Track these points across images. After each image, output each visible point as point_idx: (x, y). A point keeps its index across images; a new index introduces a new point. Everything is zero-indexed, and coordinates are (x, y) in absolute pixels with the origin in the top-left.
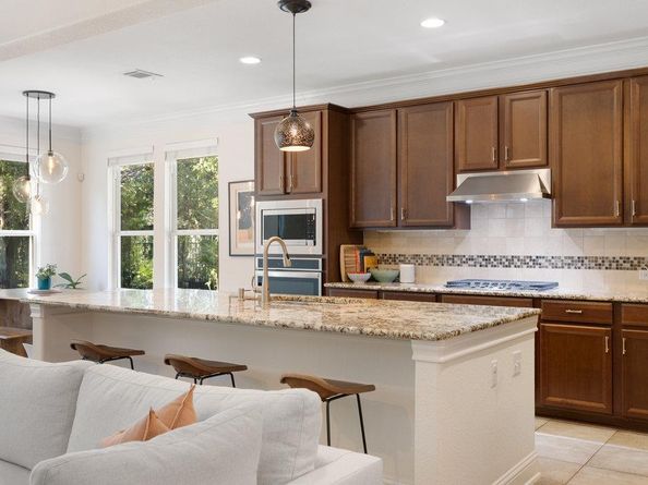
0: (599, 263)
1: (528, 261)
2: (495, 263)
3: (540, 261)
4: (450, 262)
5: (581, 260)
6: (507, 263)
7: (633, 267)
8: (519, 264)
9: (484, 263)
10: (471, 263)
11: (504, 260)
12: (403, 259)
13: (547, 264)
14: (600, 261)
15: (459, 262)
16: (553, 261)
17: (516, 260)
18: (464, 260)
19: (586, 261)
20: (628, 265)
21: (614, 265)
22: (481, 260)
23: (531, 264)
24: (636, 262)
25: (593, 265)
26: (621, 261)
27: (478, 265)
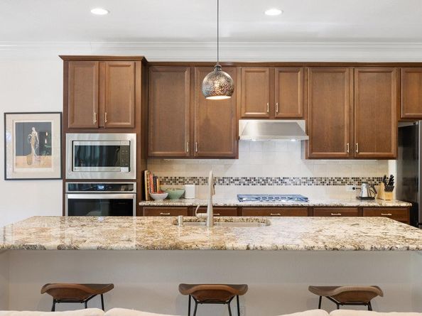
0: (323, 182)
1: (277, 180)
2: (255, 182)
3: (286, 180)
4: (221, 182)
5: (312, 179)
6: (263, 183)
7: (343, 183)
8: (271, 182)
9: (246, 183)
10: (237, 182)
11: (261, 180)
12: (182, 181)
13: (290, 182)
14: (323, 180)
15: (228, 182)
16: (294, 180)
17: (269, 180)
18: (232, 180)
19: (315, 180)
20: (340, 182)
21: (332, 182)
22: (244, 180)
23: (280, 182)
24: (344, 180)
25: (319, 182)
26: (336, 180)
27: (242, 184)
